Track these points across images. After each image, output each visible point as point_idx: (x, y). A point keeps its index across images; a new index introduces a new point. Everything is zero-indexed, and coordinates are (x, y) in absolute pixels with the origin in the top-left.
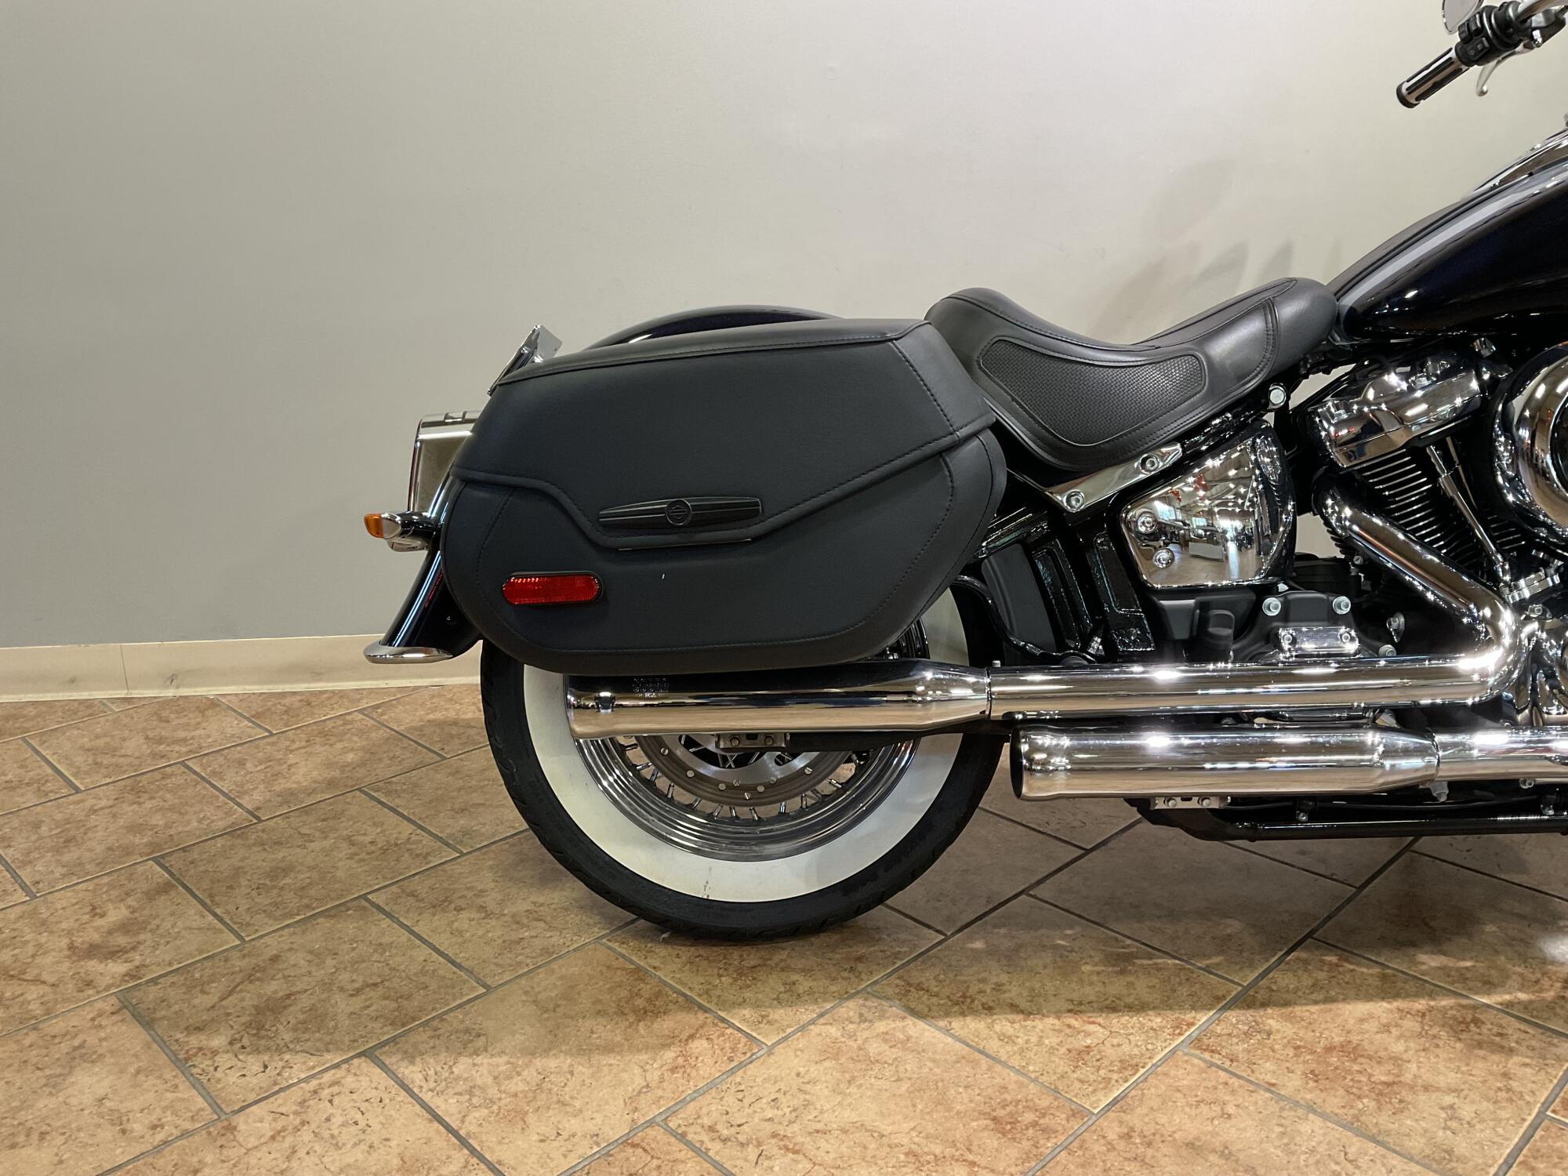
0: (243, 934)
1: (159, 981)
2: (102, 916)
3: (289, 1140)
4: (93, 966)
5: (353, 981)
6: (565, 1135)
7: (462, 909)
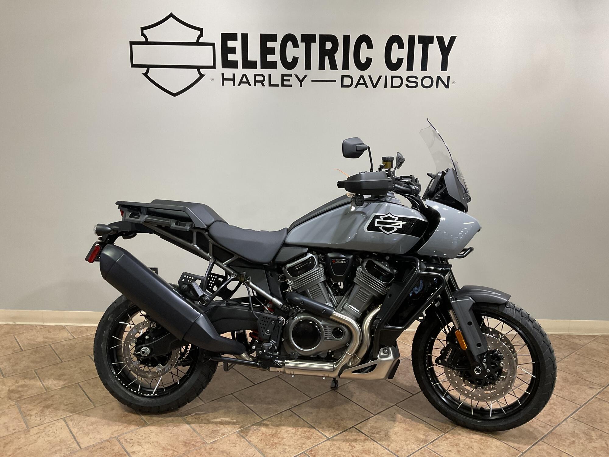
0: (47, 390)
1: (26, 399)
2: (18, 383)
3: (40, 434)
4: (12, 394)
5: (67, 402)
6: (95, 438)
7: (98, 388)
